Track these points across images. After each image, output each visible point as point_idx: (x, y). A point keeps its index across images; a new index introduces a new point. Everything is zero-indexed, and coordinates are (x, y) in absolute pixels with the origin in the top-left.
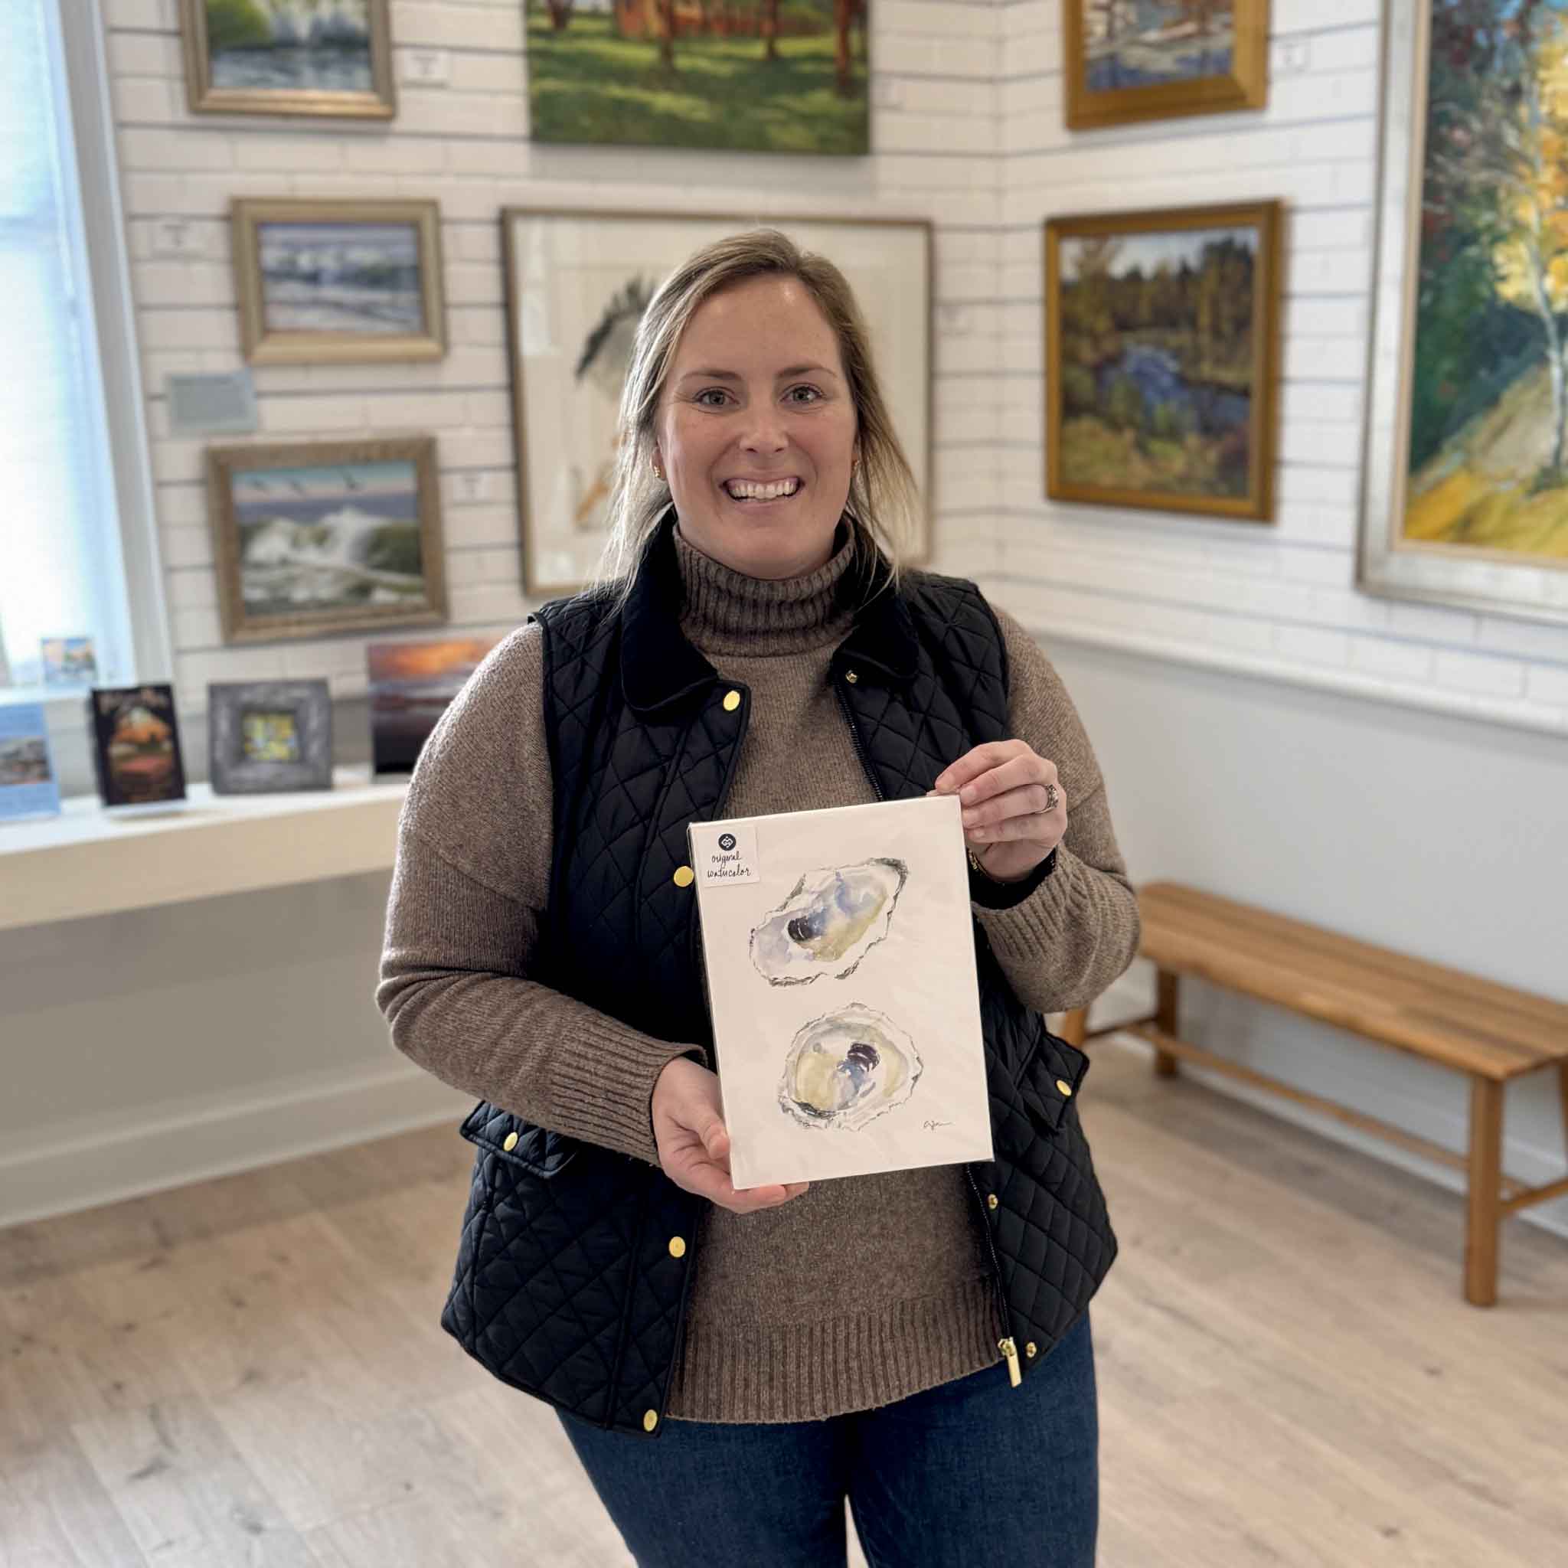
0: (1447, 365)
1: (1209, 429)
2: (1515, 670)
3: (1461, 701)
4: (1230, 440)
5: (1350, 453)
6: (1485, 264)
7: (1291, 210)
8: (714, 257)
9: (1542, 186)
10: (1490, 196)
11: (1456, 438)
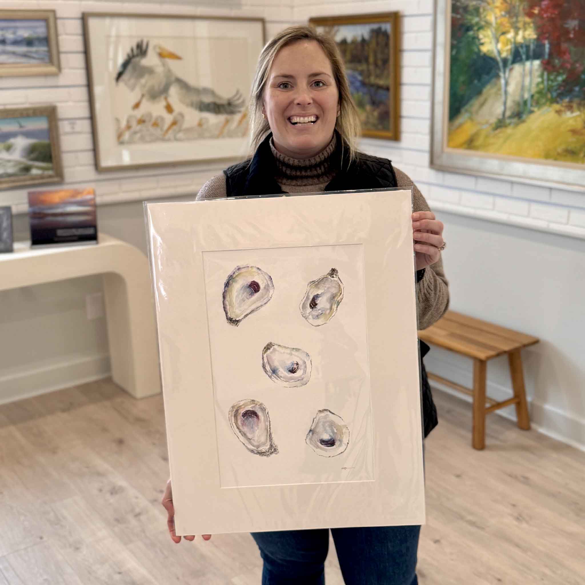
0: (462, 79)
1: (374, 103)
2: (490, 199)
3: (471, 211)
4: (382, 108)
5: (427, 113)
6: (476, 38)
7: (403, 16)
8: (285, 33)
9: (497, 7)
10: (477, 11)
11: (466, 107)
